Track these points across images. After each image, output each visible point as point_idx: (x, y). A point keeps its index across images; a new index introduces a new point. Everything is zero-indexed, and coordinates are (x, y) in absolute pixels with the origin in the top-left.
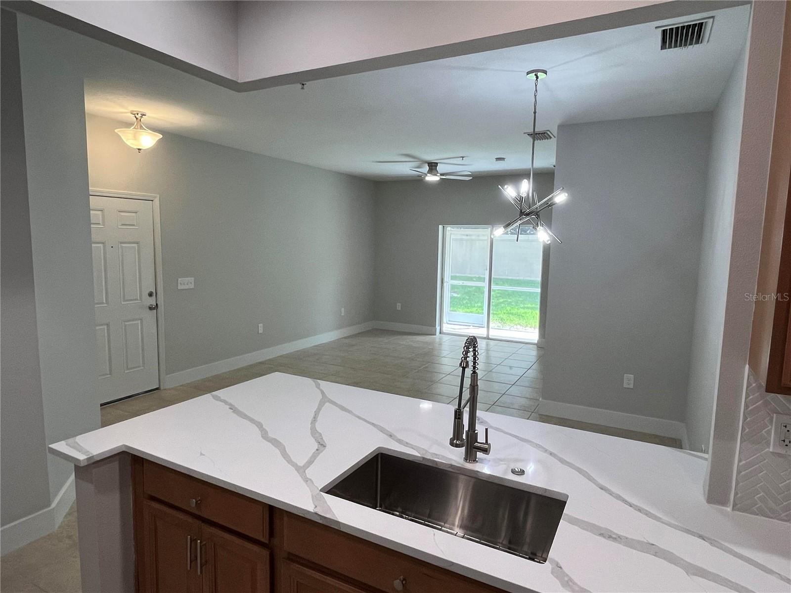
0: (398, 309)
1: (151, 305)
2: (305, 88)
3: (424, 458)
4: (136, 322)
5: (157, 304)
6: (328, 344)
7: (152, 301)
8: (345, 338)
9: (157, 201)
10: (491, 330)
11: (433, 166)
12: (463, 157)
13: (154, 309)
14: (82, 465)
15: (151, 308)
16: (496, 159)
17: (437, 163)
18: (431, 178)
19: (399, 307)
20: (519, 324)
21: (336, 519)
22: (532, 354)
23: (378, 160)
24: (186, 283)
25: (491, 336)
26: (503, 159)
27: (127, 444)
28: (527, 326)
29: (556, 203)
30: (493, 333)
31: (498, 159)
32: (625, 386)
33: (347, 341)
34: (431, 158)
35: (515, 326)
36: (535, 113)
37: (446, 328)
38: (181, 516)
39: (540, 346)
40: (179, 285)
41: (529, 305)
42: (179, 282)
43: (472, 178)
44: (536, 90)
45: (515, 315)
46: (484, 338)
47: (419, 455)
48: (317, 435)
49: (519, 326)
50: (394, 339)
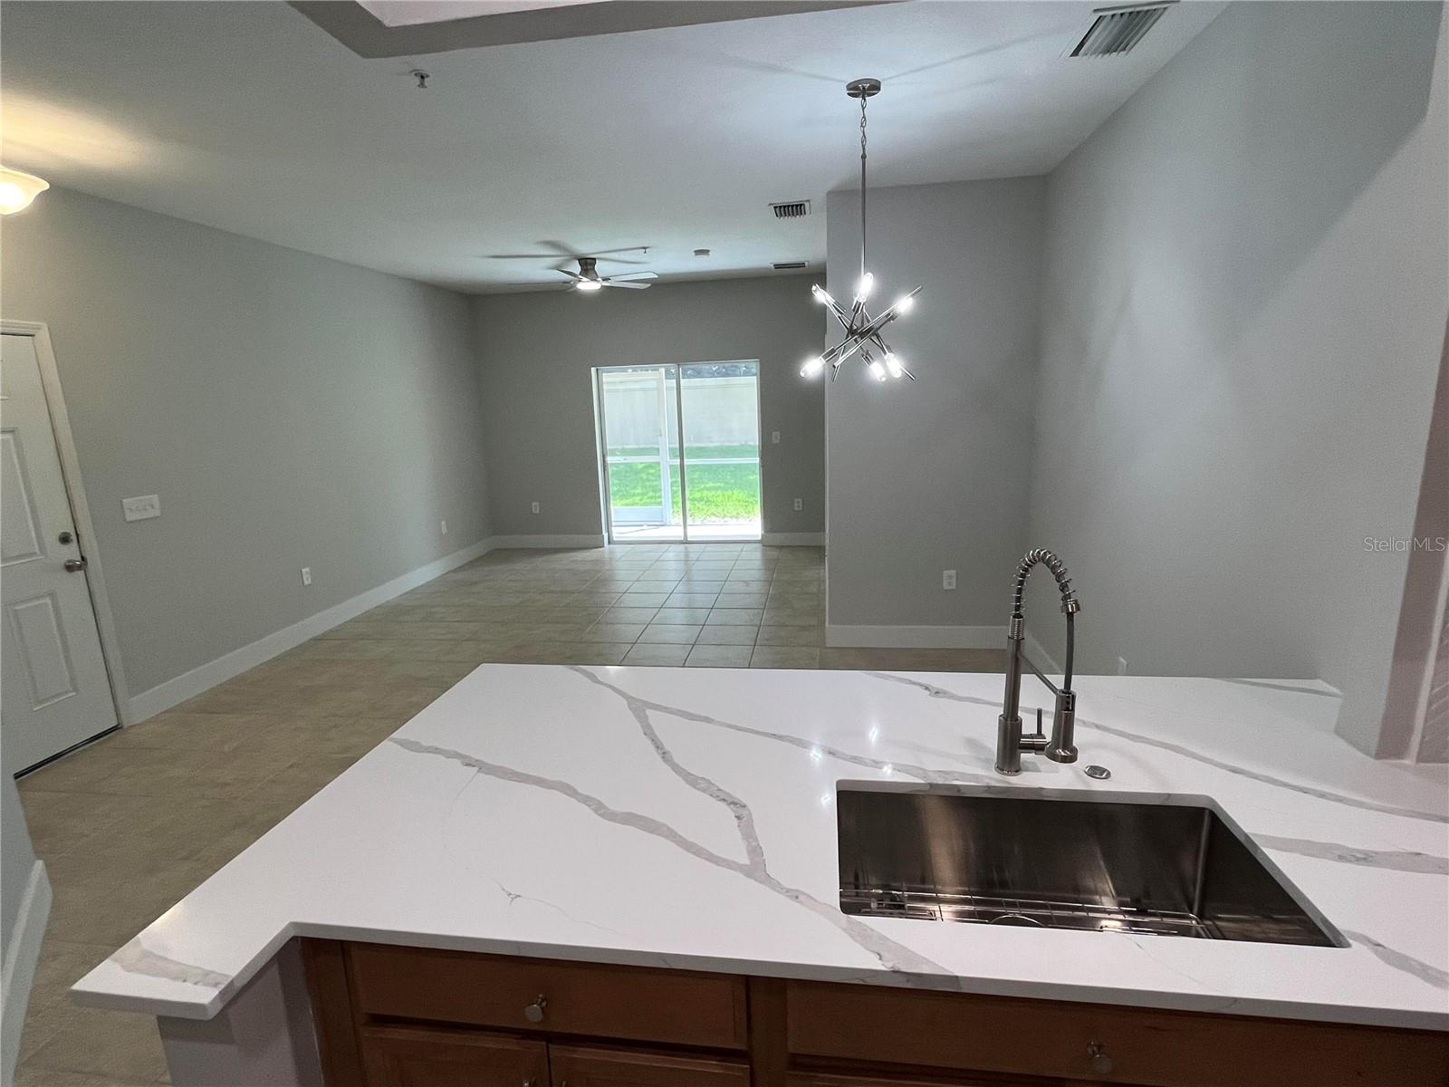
0: (534, 511)
1: (69, 561)
2: (426, 84)
3: (931, 785)
4: (42, 601)
5: (83, 558)
6: (428, 585)
7: (70, 552)
8: (455, 571)
9: (44, 336)
10: (688, 528)
11: (587, 265)
12: (645, 248)
13: (79, 568)
14: (212, 1013)
15: (70, 568)
16: (695, 252)
17: (595, 259)
18: (587, 286)
19: (536, 507)
20: (714, 515)
21: (950, 974)
22: (755, 557)
23: (492, 254)
24: (141, 506)
25: (692, 537)
26: (706, 252)
27: (295, 920)
28: (725, 516)
29: (900, 314)
30: (695, 533)
31: (698, 252)
32: (946, 586)
33: (460, 576)
34: (585, 249)
35: (708, 518)
36: (864, 157)
37: (617, 533)
38: (489, 1043)
39: (765, 543)
40: (127, 512)
41: (711, 484)
42: (125, 507)
43: (649, 285)
44: (864, 117)
45: (702, 500)
46: (681, 542)
47: (922, 782)
48: (703, 785)
49: (713, 518)
50: (540, 561)
